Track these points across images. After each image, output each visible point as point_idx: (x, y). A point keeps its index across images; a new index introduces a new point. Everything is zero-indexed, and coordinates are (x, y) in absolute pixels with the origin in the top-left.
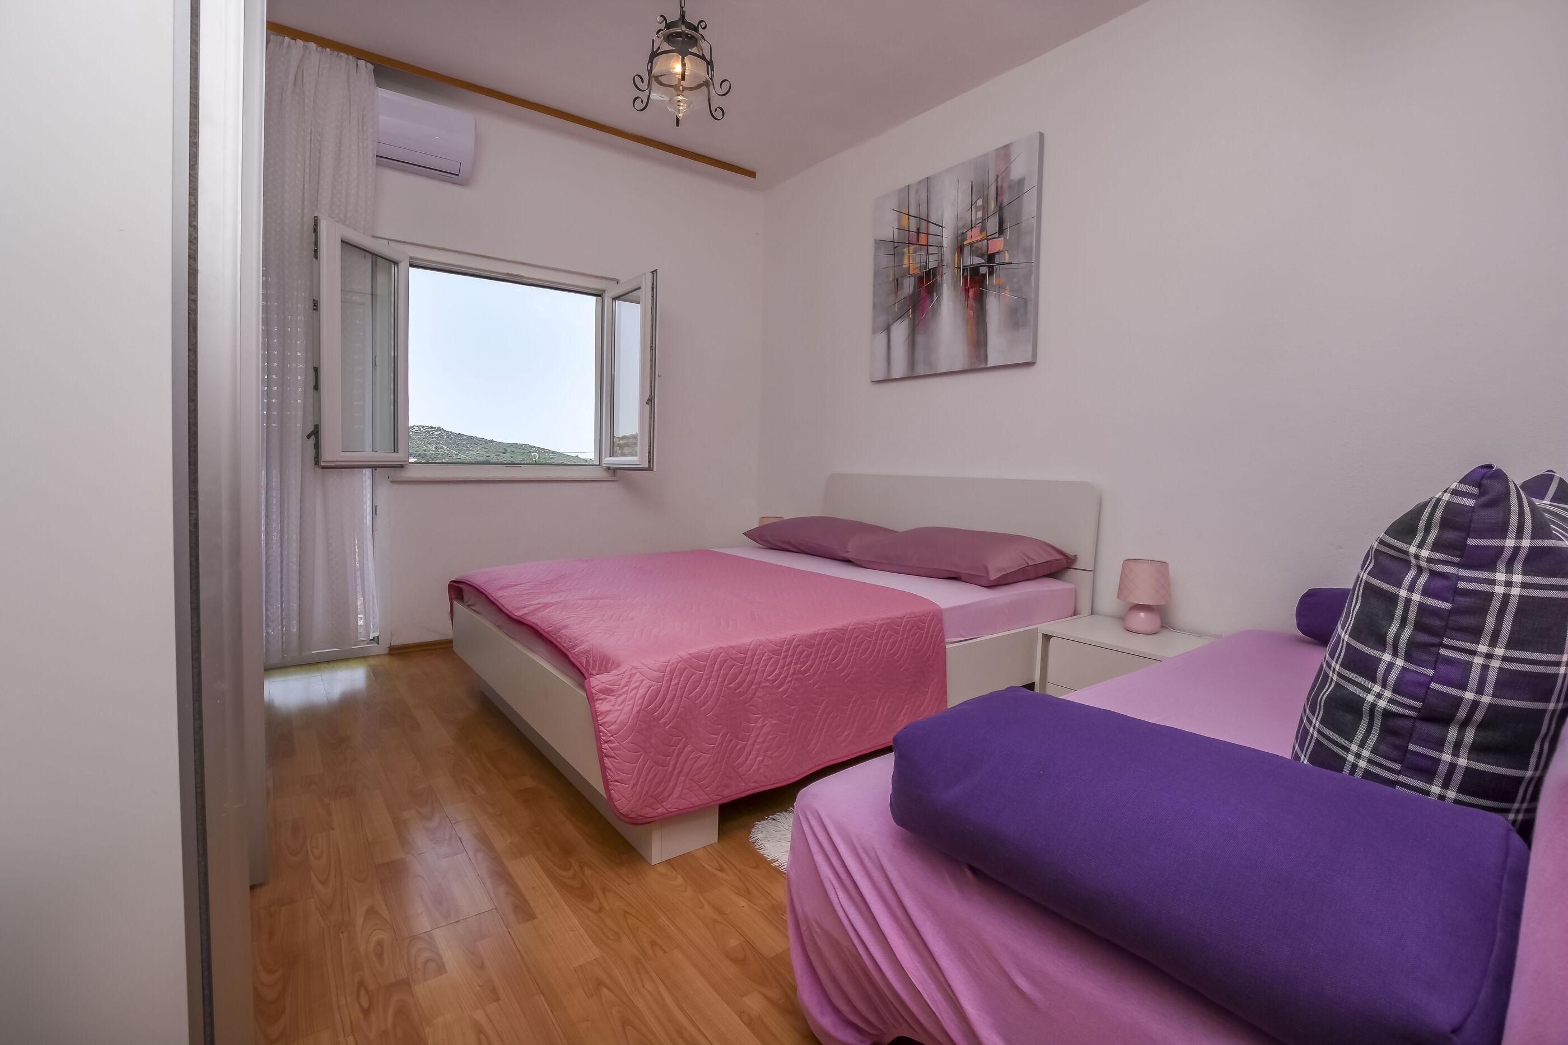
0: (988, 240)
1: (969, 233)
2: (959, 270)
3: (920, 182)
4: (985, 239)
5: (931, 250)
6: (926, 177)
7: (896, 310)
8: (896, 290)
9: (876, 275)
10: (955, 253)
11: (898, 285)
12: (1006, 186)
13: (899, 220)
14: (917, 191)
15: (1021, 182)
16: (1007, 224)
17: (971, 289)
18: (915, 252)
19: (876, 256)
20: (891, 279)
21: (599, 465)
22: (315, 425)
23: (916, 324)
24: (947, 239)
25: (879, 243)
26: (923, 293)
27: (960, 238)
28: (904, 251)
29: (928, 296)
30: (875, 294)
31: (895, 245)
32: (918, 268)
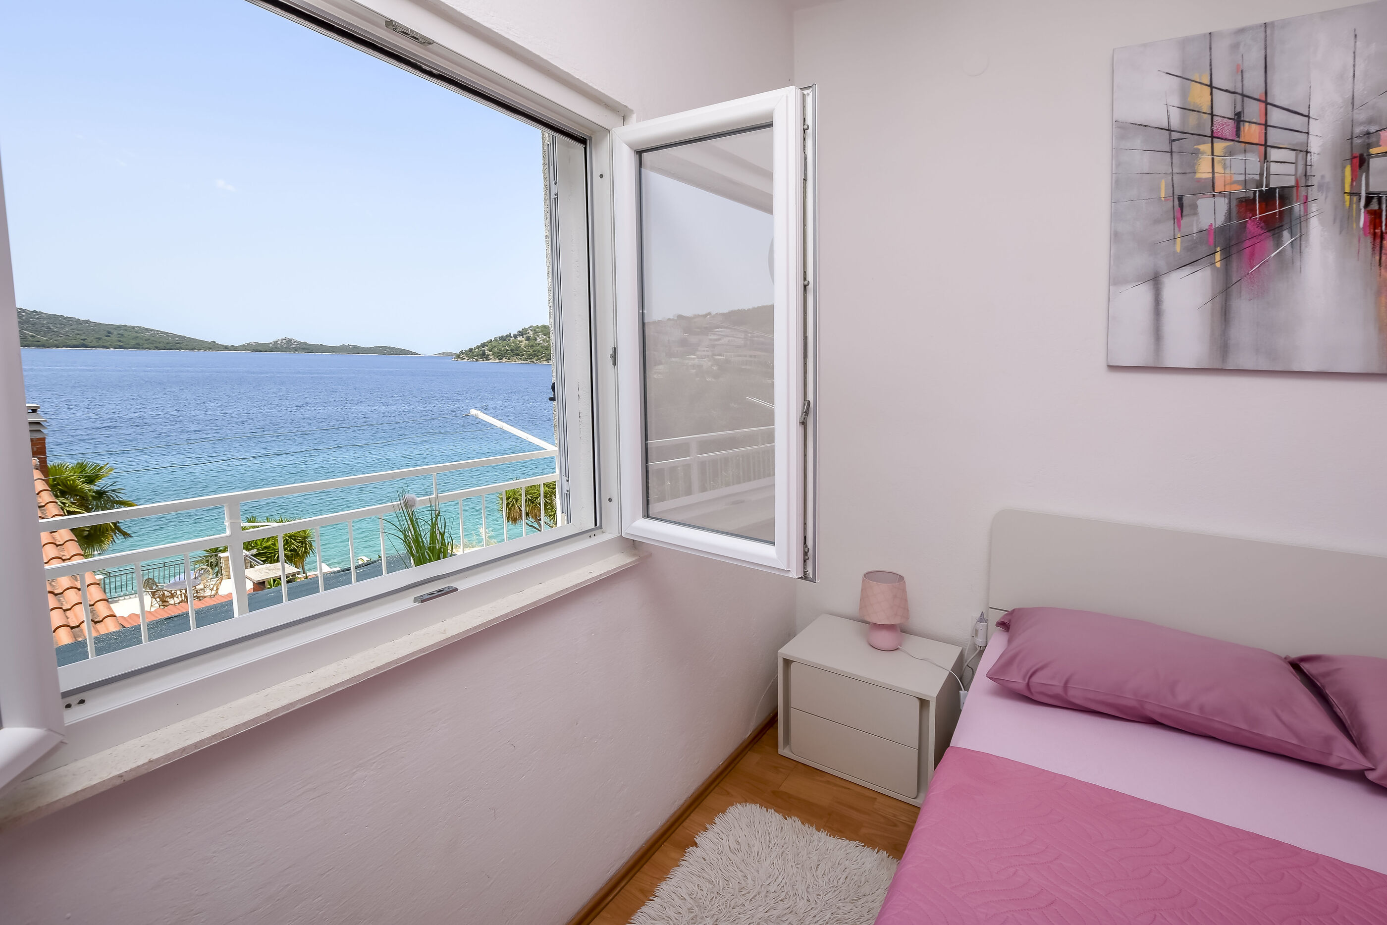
1: (1384, 135)
2: (1355, 198)
3: (1242, 30)
5: (1274, 154)
7: (1178, 248)
8: (1178, 214)
9: (1118, 184)
10: (1344, 168)
11: (1181, 206)
13: (1184, 93)
14: (1235, 47)
18: (1230, 153)
19: (1118, 150)
20: (1163, 195)
23: (1234, 280)
24: (1323, 140)
25: (1127, 129)
26: (1254, 229)
27: (1357, 141)
28: (1199, 149)
29: (1268, 234)
30: (1115, 216)
31: (1175, 136)
32: (1237, 182)
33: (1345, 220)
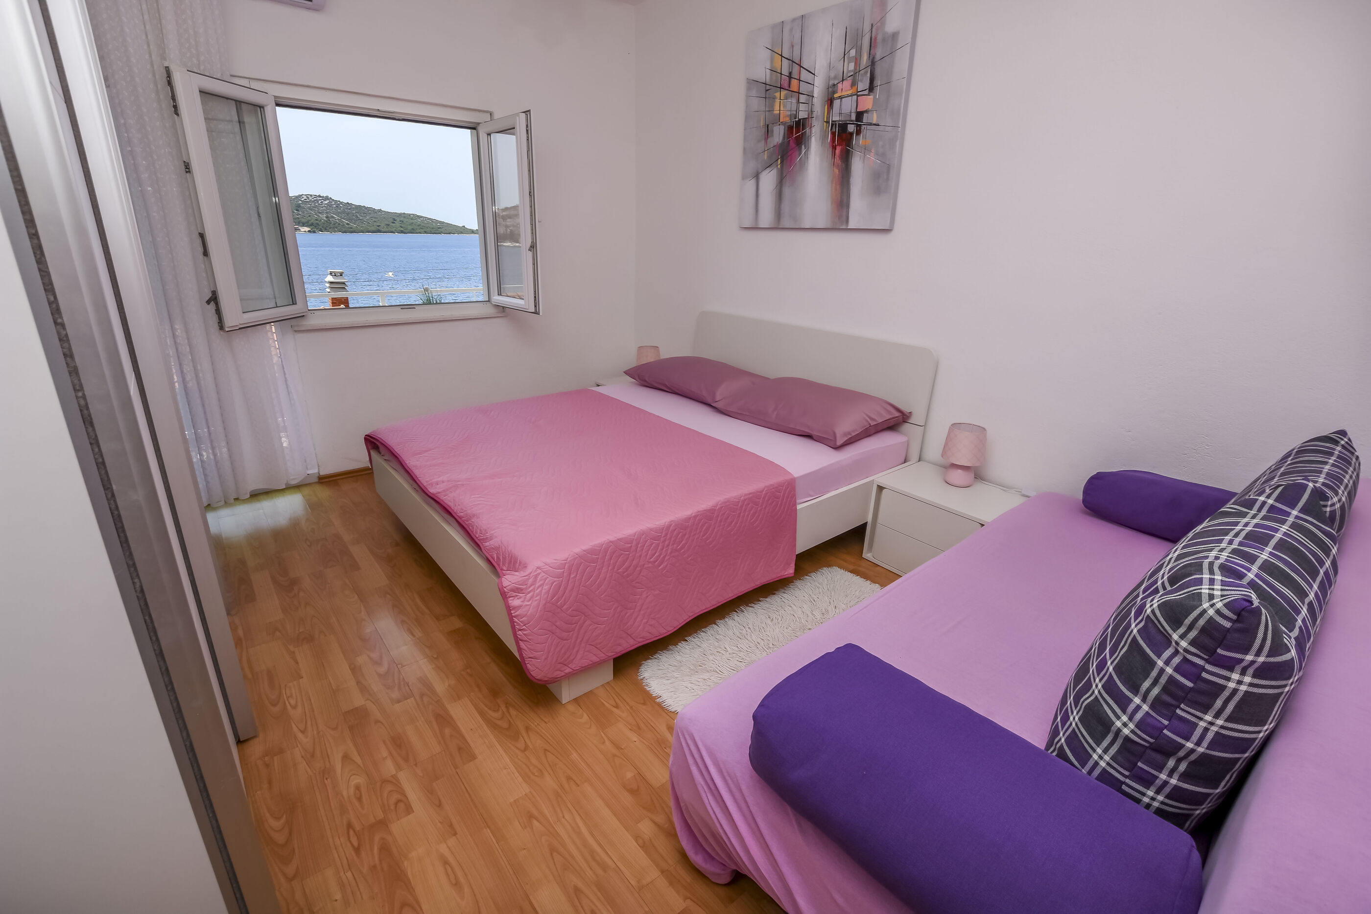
0: (858, 96)
1: (840, 85)
2: (828, 125)
3: (794, 20)
4: (855, 95)
5: (802, 98)
6: (799, 14)
7: (766, 158)
8: (766, 136)
9: (747, 118)
10: (825, 106)
11: (768, 132)
12: (879, 38)
13: (772, 61)
14: (791, 30)
15: (895, 36)
16: (878, 82)
17: (838, 146)
18: (786, 98)
19: (748, 97)
20: (762, 125)
21: (489, 301)
22: (212, 292)
23: (784, 175)
24: (818, 90)
25: (752, 83)
26: (792, 144)
27: (830, 90)
28: (775, 96)
29: (797, 147)
30: (745, 139)
31: (768, 88)
32: (788, 116)
33: (823, 138)
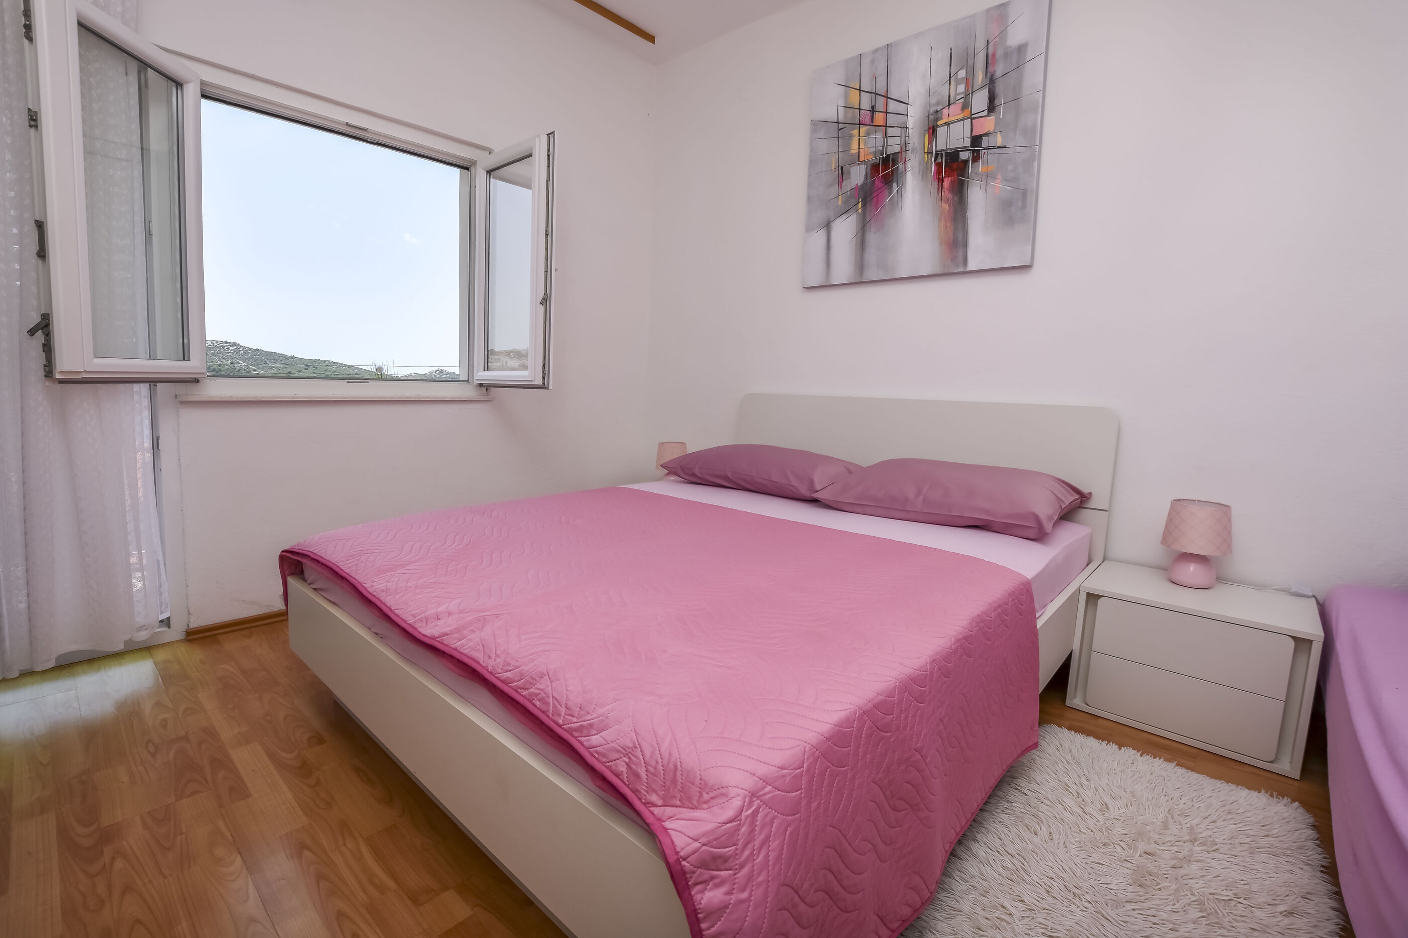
0: (972, 119)
1: (945, 111)
2: (930, 156)
3: (876, 51)
4: (968, 118)
5: (890, 131)
6: (883, 44)
7: (840, 203)
8: (840, 179)
9: (812, 162)
10: (924, 136)
11: (842, 173)
12: (1000, 53)
13: (846, 97)
14: (873, 61)
15: (1021, 49)
16: (1000, 100)
17: (946, 178)
18: (868, 134)
19: (812, 140)
20: (833, 168)
21: (468, 381)
22: (42, 315)
23: (868, 221)
24: (914, 118)
25: (817, 125)
26: (878, 183)
27: (932, 117)
28: (852, 134)
29: (886, 186)
30: (810, 185)
31: (841, 126)
32: (871, 153)
33: (924, 171)
